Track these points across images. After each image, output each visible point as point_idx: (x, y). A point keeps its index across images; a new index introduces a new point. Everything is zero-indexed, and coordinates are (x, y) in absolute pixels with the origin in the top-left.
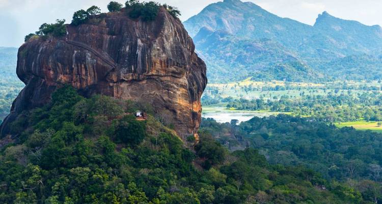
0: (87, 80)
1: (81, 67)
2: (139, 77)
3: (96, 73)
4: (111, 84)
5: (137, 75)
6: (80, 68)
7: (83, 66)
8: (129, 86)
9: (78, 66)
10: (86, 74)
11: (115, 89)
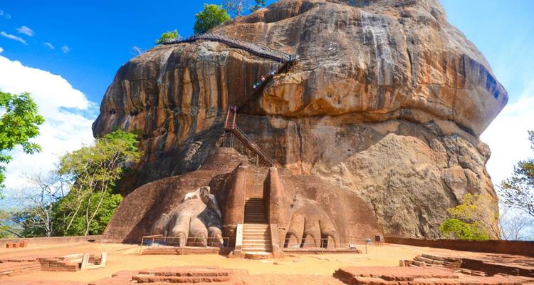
0: (194, 118)
1: (181, 79)
2: (381, 103)
3: (225, 93)
4: (277, 123)
5: (375, 92)
6: (177, 81)
7: (187, 77)
8: (342, 135)
9: (172, 78)
10: (195, 103)
11: (289, 138)
